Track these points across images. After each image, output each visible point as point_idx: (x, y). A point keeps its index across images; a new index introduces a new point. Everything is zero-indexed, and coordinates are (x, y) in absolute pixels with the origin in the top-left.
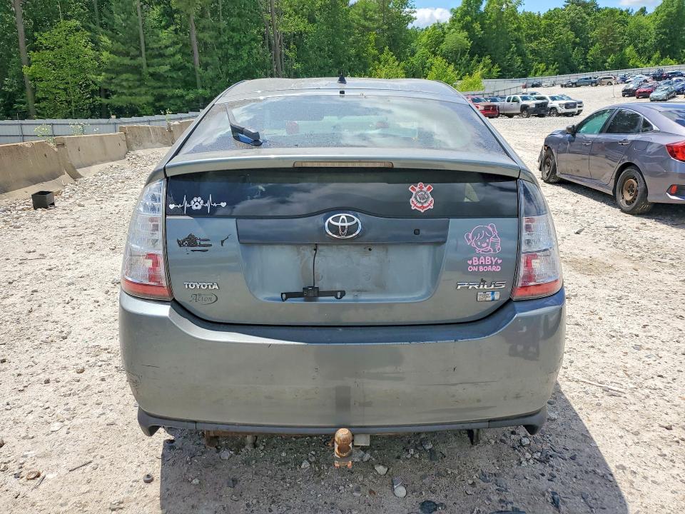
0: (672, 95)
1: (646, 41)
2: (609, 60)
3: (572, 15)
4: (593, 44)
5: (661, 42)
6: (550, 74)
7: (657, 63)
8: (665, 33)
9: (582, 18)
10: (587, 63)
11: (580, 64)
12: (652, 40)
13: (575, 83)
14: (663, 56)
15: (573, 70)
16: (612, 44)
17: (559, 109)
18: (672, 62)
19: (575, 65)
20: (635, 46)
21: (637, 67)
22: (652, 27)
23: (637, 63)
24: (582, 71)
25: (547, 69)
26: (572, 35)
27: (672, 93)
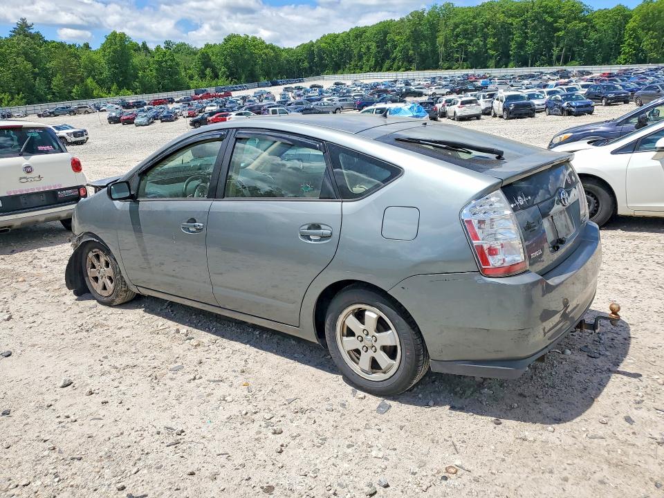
0: (151, 120)
1: (101, 73)
2: (74, 90)
3: (22, 45)
4: (54, 75)
5: (114, 74)
6: (18, 104)
7: (117, 94)
8: (116, 68)
9: (34, 49)
10: (54, 94)
11: (46, 94)
12: (106, 74)
13: (53, 113)
14: (120, 87)
15: (41, 100)
16: (72, 76)
17: (68, 138)
18: (129, 93)
19: (42, 95)
20: (94, 79)
21: (102, 97)
22: (103, 61)
23: (101, 94)
24: (50, 101)
25: (13, 99)
26: (29, 66)
27: (150, 119)
